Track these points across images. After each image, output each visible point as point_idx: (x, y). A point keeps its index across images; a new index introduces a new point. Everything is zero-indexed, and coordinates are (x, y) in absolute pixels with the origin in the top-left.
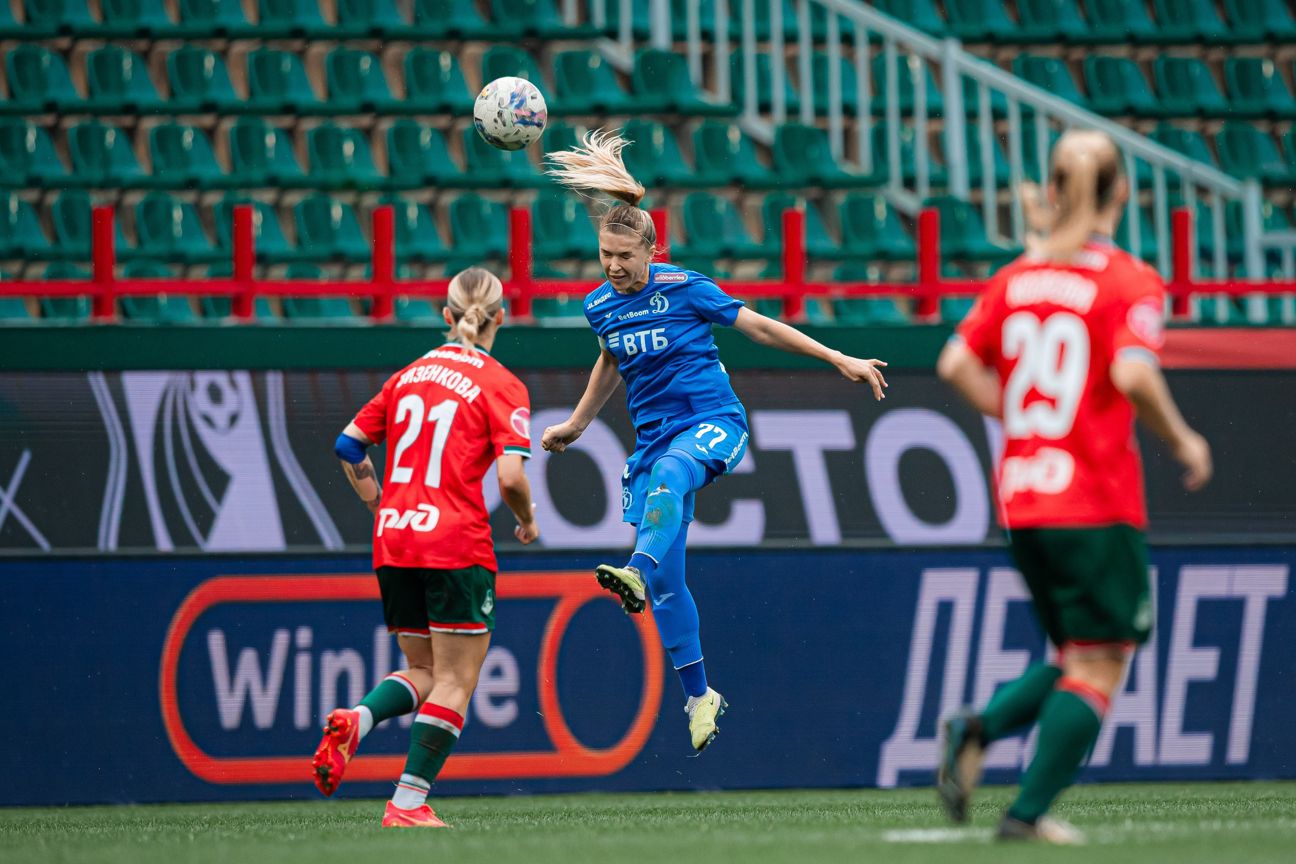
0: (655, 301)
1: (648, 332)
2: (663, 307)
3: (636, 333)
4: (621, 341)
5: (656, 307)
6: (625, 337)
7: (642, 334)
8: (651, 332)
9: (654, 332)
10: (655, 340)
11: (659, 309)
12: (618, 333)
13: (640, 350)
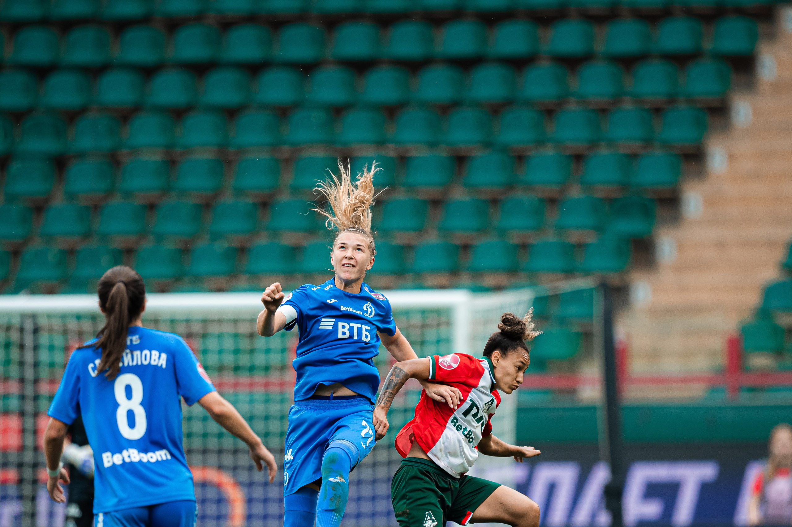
0: (367, 308)
1: (360, 326)
2: (371, 314)
3: (350, 324)
4: (336, 326)
5: (366, 312)
6: (340, 324)
7: (356, 326)
8: (362, 326)
9: (364, 327)
10: (364, 333)
11: (369, 313)
12: (335, 319)
13: (351, 337)
